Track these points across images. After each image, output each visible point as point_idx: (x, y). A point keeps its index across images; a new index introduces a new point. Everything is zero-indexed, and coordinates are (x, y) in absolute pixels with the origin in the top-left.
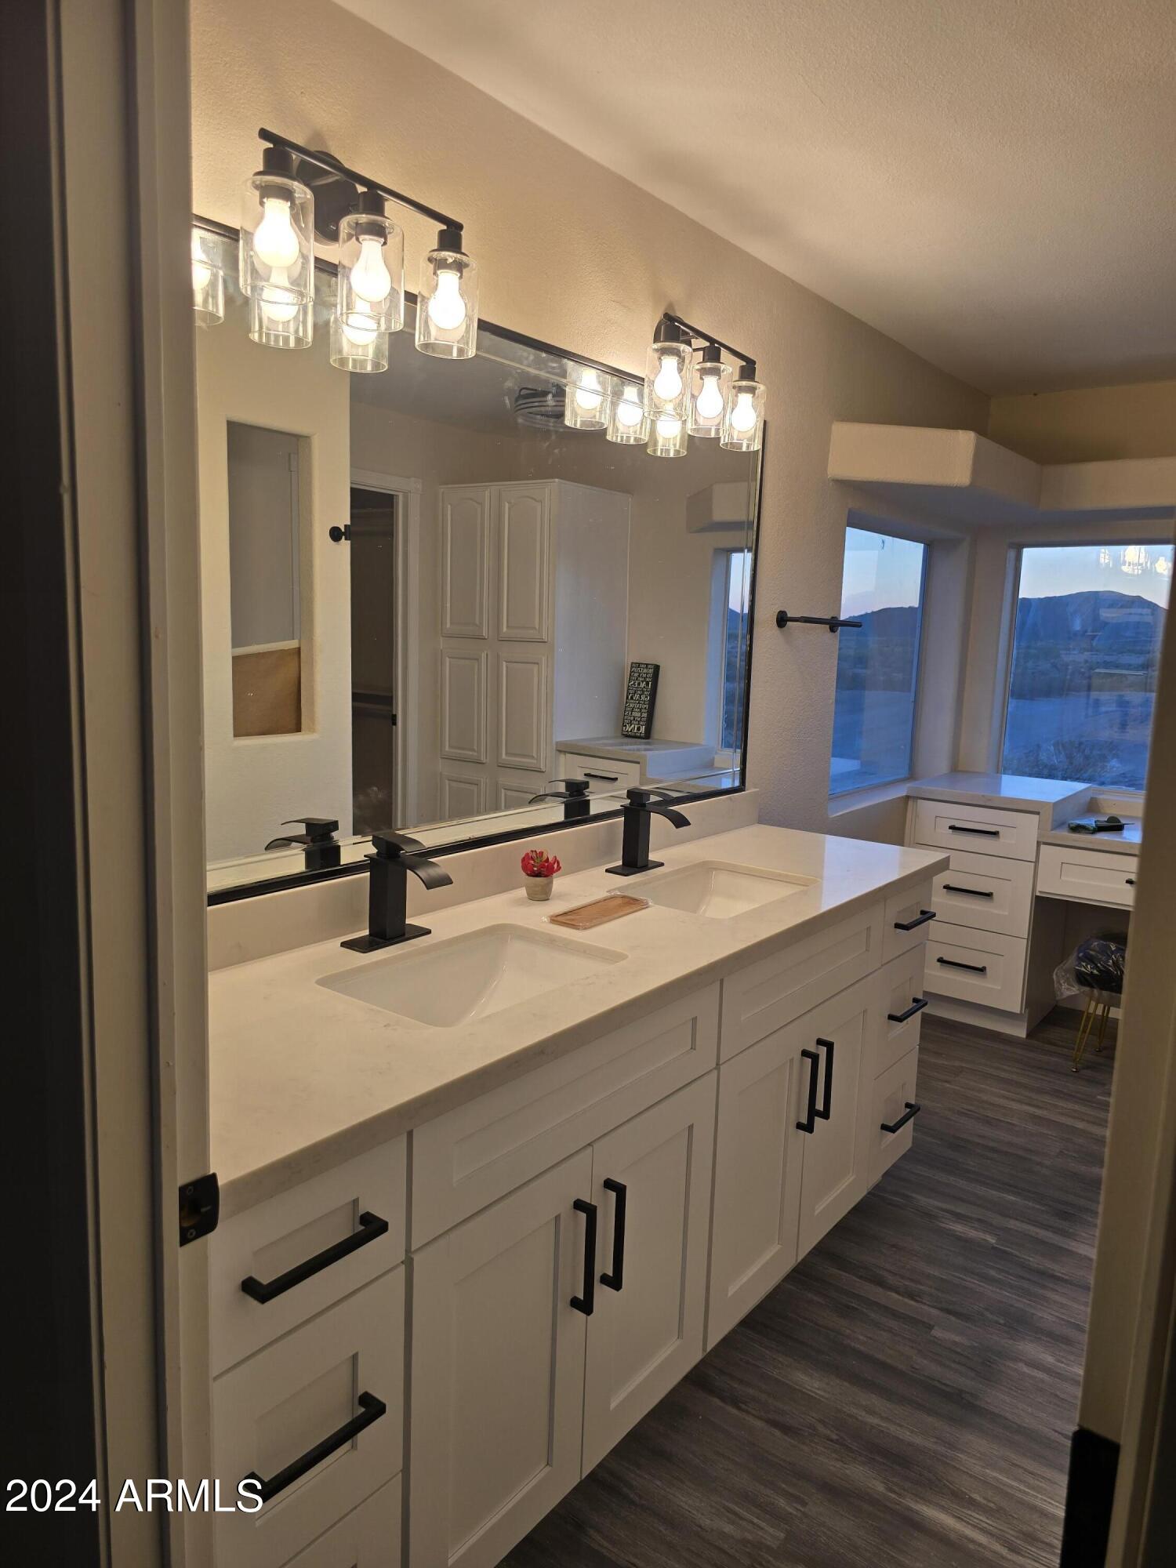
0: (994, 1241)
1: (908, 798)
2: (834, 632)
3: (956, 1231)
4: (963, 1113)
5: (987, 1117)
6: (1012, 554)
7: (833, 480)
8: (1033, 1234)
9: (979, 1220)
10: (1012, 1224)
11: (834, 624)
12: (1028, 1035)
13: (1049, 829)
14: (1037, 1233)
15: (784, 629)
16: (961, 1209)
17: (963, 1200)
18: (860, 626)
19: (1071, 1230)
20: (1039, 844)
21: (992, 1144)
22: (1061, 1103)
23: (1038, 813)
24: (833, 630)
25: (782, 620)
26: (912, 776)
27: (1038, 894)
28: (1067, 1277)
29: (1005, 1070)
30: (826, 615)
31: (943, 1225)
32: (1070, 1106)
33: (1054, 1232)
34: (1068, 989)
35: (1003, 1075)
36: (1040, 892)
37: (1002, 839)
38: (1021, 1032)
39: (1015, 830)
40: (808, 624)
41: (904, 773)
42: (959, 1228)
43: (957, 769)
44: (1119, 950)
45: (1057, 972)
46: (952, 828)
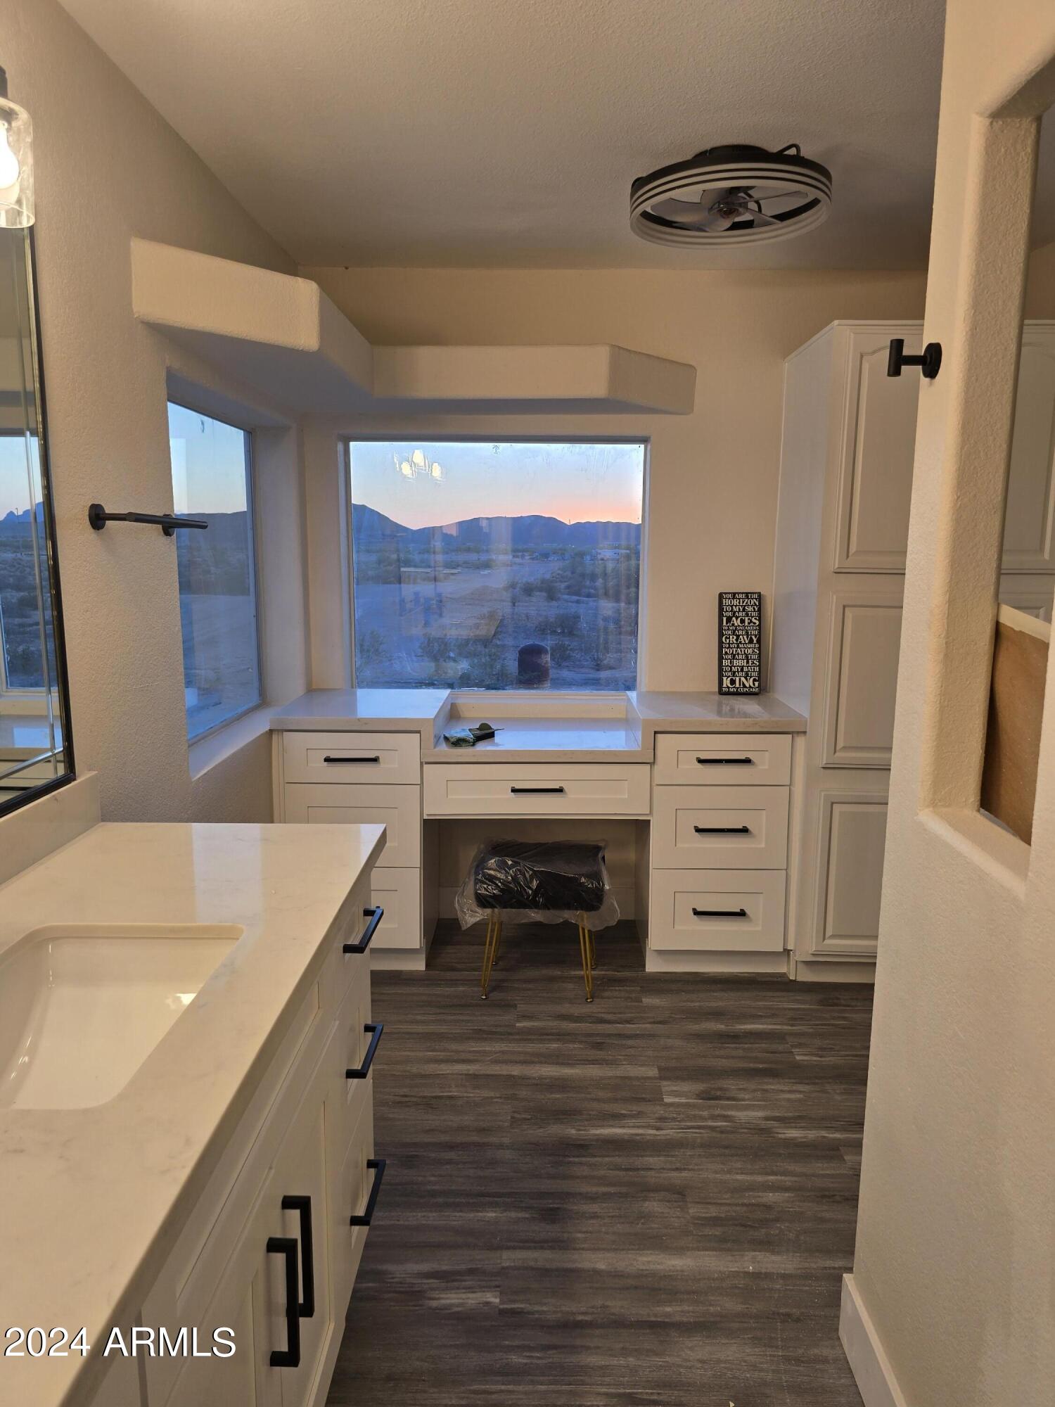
0: (497, 1300)
1: (271, 731)
2: (170, 536)
3: (452, 1305)
4: (399, 1102)
5: (424, 1097)
6: (340, 447)
7: (143, 322)
8: (532, 1264)
9: (471, 1272)
10: (508, 1258)
11: (169, 524)
12: (427, 965)
13: (433, 748)
14: (536, 1260)
15: (101, 531)
16: (445, 1263)
17: (440, 1246)
18: (205, 527)
19: (566, 1235)
20: (422, 764)
21: (444, 1138)
22: (487, 1047)
23: (419, 732)
24: (167, 532)
25: (98, 518)
26: (264, 701)
27: (425, 817)
28: (588, 1318)
29: (417, 1022)
30: (159, 513)
31: (434, 1304)
32: (499, 1046)
33: (552, 1248)
34: (471, 916)
35: (420, 1029)
36: (428, 815)
37: (383, 764)
38: (419, 965)
39: (397, 752)
40: (139, 524)
41: (255, 700)
42: (453, 1299)
43: (312, 690)
44: (515, 864)
45: (458, 900)
46: (328, 760)
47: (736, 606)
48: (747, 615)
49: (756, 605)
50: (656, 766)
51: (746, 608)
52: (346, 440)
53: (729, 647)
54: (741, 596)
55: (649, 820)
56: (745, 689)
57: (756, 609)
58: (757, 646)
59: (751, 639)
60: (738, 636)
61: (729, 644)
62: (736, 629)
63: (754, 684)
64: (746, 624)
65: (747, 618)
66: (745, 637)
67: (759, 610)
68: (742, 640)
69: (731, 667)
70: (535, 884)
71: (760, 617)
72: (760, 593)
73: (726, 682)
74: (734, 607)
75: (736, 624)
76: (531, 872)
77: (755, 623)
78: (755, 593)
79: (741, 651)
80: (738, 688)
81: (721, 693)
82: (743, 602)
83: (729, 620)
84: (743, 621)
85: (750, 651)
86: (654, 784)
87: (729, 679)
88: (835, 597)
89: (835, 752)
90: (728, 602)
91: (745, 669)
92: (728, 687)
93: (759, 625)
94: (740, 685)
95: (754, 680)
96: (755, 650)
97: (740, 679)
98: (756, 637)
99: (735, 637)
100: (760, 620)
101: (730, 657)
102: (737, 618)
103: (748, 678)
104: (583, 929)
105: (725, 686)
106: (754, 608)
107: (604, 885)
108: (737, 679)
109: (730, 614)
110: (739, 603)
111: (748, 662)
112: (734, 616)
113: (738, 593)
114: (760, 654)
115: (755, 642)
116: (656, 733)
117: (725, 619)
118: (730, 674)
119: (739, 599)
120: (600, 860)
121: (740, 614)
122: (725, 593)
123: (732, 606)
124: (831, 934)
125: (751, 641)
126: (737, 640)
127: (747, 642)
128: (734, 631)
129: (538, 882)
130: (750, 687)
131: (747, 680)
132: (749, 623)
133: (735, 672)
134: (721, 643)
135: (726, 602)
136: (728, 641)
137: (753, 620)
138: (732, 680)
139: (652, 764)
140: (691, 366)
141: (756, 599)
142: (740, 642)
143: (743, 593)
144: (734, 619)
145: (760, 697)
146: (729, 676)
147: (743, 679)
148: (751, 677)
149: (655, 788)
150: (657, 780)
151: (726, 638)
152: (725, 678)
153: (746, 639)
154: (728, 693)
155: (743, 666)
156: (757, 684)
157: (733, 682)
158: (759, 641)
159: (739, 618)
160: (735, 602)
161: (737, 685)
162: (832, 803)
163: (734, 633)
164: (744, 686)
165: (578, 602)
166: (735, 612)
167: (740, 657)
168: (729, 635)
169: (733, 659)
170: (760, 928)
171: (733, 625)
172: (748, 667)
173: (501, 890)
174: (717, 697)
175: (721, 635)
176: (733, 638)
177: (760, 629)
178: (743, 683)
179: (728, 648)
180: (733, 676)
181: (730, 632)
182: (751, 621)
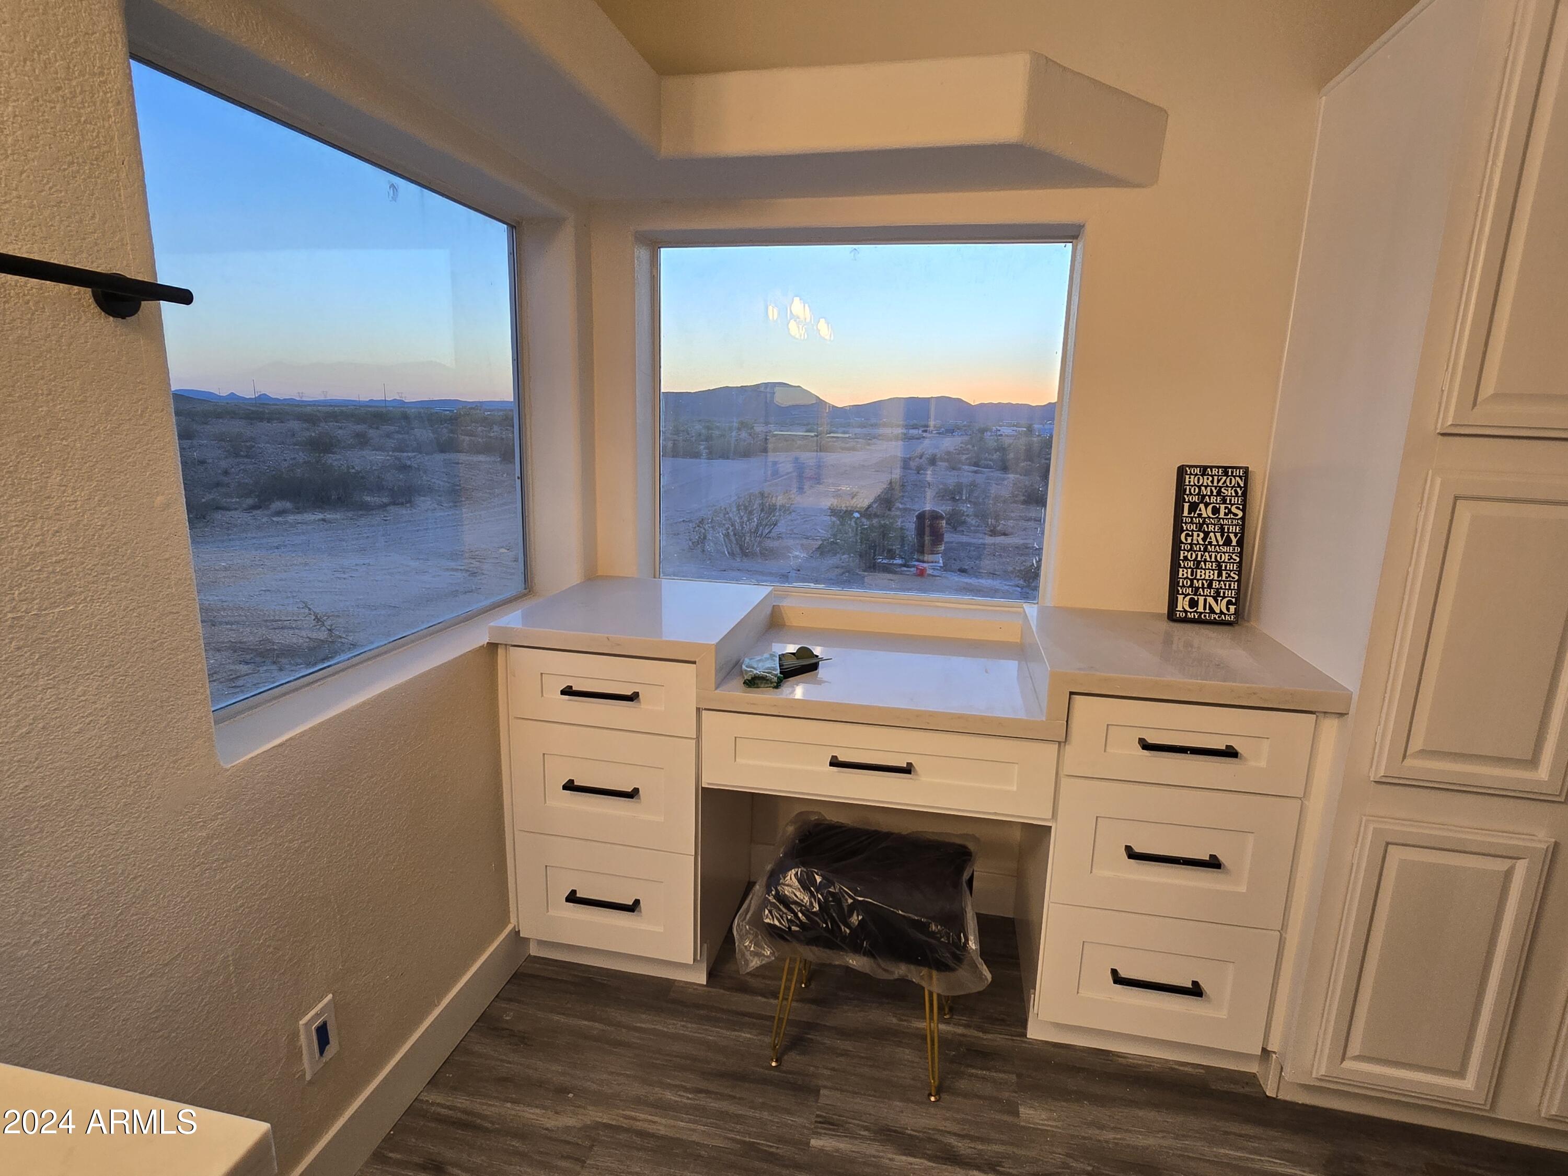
1: (495, 645)
12: (710, 975)
13: (714, 689)
20: (698, 710)
23: (698, 662)
26: (526, 592)
27: (705, 786)
34: (757, 955)
37: (645, 703)
38: (698, 977)
39: (661, 690)
43: (594, 578)
44: (828, 882)
45: (738, 924)
46: (568, 691)
47: (1206, 487)
48: (1224, 501)
49: (1239, 486)
50: (1067, 747)
51: (1223, 490)
52: (655, 243)
53: (1191, 549)
54: (1215, 471)
55: (1051, 827)
56: (1213, 616)
57: (1240, 493)
58: (1238, 549)
59: (1228, 538)
60: (1207, 534)
61: (1191, 544)
62: (1204, 522)
63: (1228, 609)
64: (1222, 515)
65: (1223, 506)
66: (1218, 535)
67: (1244, 494)
68: (1213, 539)
69: (1192, 581)
70: (855, 919)
71: (1244, 506)
72: (1247, 468)
73: (1183, 603)
74: (1203, 488)
75: (1204, 515)
76: (850, 901)
77: (1236, 515)
78: (1240, 468)
79: (1210, 557)
80: (1201, 613)
81: (1172, 615)
82: (1219, 481)
83: (1193, 507)
84: (1216, 511)
85: (1225, 557)
86: (1061, 773)
87: (1188, 598)
88: (1438, 481)
89: (1404, 757)
90: (1194, 480)
91: (1215, 585)
92: (1186, 612)
93: (1243, 518)
94: (1205, 609)
95: (1229, 603)
96: (1234, 556)
97: (1205, 600)
98: (1236, 536)
99: (1202, 535)
100: (1244, 510)
101: (1191, 564)
102: (1207, 505)
103: (1220, 599)
104: (931, 994)
105: (1180, 608)
106: (1236, 492)
107: (967, 940)
108: (1201, 599)
109: (1196, 499)
110: (1212, 482)
111: (1220, 575)
112: (1202, 502)
113: (1211, 467)
114: (1240, 563)
115: (1234, 543)
116: (1071, 693)
117: (1186, 506)
118: (1189, 591)
119: (1212, 476)
120: (964, 884)
121: (1213, 499)
122: (1190, 467)
123: (1199, 487)
124: (1357, 1053)
125: (1228, 542)
126: (1204, 539)
127: (1221, 543)
128: (1201, 525)
129: (860, 918)
130: (1222, 613)
131: (1216, 601)
132: (1226, 514)
133: (1197, 589)
134: (1177, 545)
135: (1190, 480)
136: (1189, 541)
137: (1234, 509)
138: (1191, 600)
139: (1063, 742)
140: (1161, 109)
141: (1240, 477)
142: (1210, 543)
143: (1218, 467)
144: (1202, 506)
145: (1237, 627)
146: (1189, 594)
147: (1210, 600)
148: (1224, 597)
149: (1064, 782)
150: (1066, 770)
151: (1187, 535)
152: (1180, 597)
153: (1219, 538)
154: (1185, 620)
155: (1213, 580)
156: (1232, 608)
157: (1193, 604)
158: (1240, 543)
159: (1211, 506)
160: (1206, 481)
161: (1201, 609)
162: (1388, 844)
163: (1200, 529)
164: (1212, 611)
165: (976, 472)
166: (1204, 496)
167: (1208, 565)
168: (1193, 531)
169: (1197, 568)
170: (1223, 1014)
171: (1200, 515)
172: (1220, 581)
173: (802, 925)
174: (1165, 625)
175: (1178, 528)
176: (1198, 535)
177: (1243, 525)
178: (1210, 605)
179: (1188, 551)
180: (1195, 595)
181: (1194, 527)
182: (1230, 512)
